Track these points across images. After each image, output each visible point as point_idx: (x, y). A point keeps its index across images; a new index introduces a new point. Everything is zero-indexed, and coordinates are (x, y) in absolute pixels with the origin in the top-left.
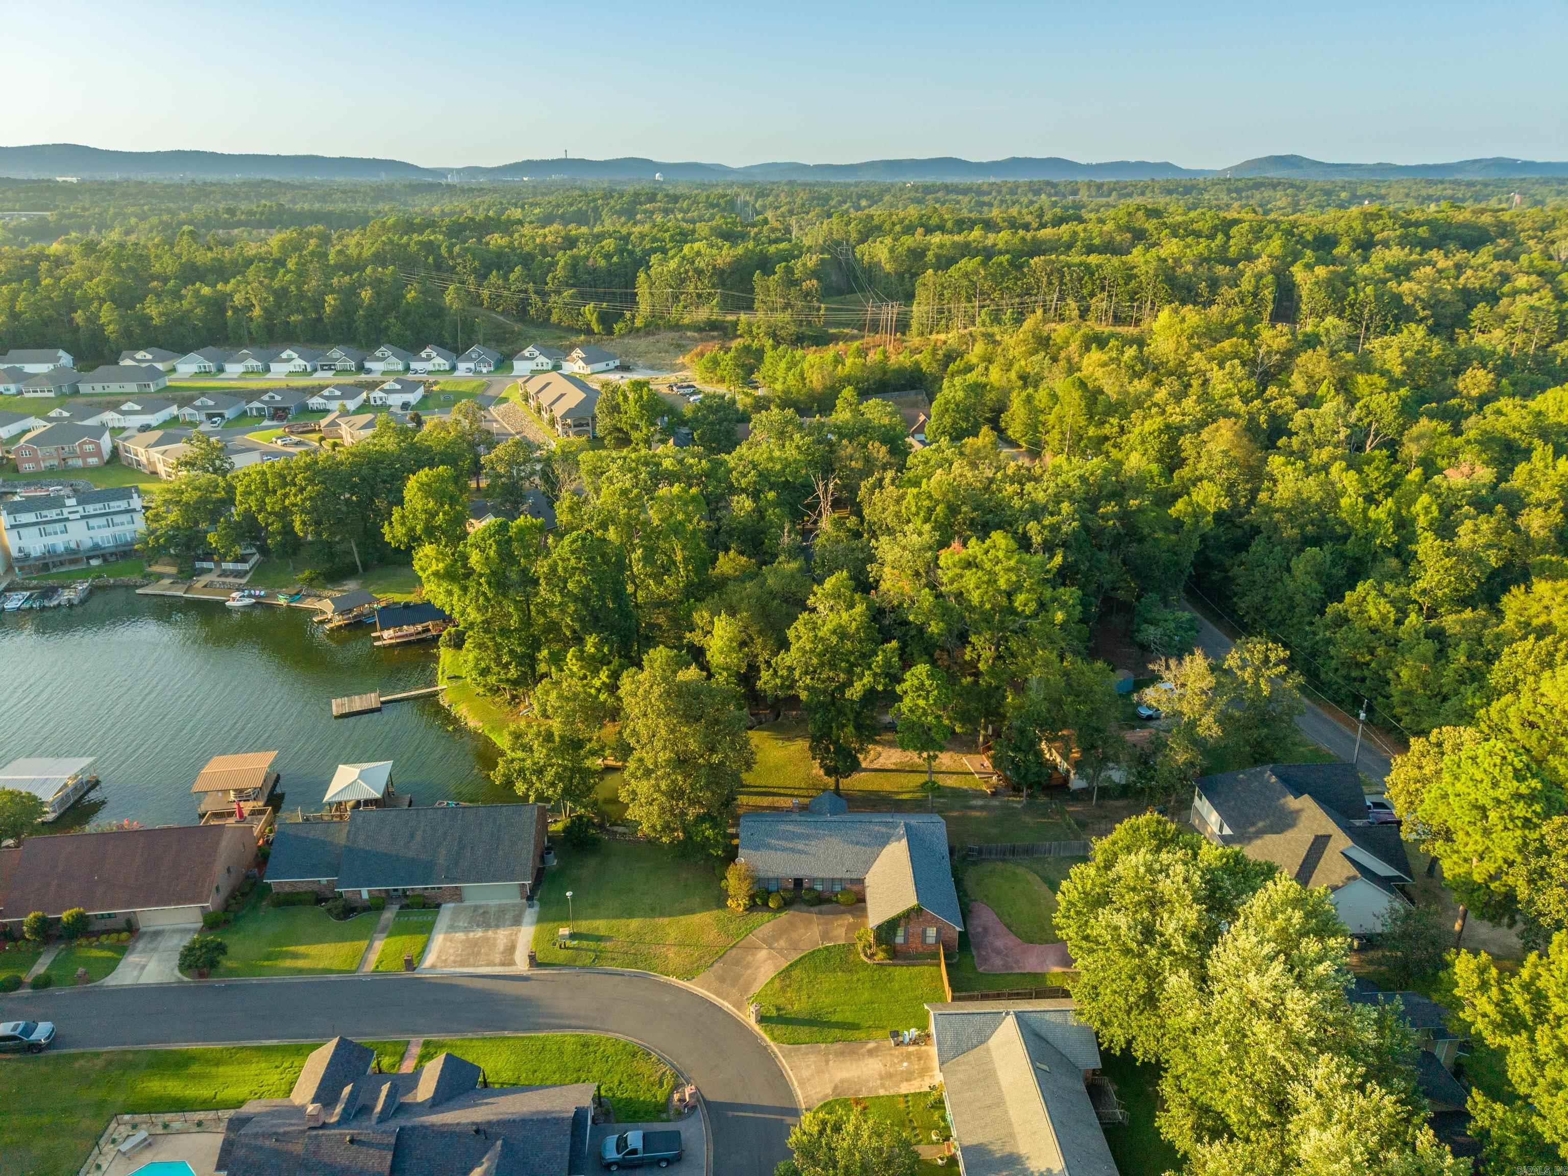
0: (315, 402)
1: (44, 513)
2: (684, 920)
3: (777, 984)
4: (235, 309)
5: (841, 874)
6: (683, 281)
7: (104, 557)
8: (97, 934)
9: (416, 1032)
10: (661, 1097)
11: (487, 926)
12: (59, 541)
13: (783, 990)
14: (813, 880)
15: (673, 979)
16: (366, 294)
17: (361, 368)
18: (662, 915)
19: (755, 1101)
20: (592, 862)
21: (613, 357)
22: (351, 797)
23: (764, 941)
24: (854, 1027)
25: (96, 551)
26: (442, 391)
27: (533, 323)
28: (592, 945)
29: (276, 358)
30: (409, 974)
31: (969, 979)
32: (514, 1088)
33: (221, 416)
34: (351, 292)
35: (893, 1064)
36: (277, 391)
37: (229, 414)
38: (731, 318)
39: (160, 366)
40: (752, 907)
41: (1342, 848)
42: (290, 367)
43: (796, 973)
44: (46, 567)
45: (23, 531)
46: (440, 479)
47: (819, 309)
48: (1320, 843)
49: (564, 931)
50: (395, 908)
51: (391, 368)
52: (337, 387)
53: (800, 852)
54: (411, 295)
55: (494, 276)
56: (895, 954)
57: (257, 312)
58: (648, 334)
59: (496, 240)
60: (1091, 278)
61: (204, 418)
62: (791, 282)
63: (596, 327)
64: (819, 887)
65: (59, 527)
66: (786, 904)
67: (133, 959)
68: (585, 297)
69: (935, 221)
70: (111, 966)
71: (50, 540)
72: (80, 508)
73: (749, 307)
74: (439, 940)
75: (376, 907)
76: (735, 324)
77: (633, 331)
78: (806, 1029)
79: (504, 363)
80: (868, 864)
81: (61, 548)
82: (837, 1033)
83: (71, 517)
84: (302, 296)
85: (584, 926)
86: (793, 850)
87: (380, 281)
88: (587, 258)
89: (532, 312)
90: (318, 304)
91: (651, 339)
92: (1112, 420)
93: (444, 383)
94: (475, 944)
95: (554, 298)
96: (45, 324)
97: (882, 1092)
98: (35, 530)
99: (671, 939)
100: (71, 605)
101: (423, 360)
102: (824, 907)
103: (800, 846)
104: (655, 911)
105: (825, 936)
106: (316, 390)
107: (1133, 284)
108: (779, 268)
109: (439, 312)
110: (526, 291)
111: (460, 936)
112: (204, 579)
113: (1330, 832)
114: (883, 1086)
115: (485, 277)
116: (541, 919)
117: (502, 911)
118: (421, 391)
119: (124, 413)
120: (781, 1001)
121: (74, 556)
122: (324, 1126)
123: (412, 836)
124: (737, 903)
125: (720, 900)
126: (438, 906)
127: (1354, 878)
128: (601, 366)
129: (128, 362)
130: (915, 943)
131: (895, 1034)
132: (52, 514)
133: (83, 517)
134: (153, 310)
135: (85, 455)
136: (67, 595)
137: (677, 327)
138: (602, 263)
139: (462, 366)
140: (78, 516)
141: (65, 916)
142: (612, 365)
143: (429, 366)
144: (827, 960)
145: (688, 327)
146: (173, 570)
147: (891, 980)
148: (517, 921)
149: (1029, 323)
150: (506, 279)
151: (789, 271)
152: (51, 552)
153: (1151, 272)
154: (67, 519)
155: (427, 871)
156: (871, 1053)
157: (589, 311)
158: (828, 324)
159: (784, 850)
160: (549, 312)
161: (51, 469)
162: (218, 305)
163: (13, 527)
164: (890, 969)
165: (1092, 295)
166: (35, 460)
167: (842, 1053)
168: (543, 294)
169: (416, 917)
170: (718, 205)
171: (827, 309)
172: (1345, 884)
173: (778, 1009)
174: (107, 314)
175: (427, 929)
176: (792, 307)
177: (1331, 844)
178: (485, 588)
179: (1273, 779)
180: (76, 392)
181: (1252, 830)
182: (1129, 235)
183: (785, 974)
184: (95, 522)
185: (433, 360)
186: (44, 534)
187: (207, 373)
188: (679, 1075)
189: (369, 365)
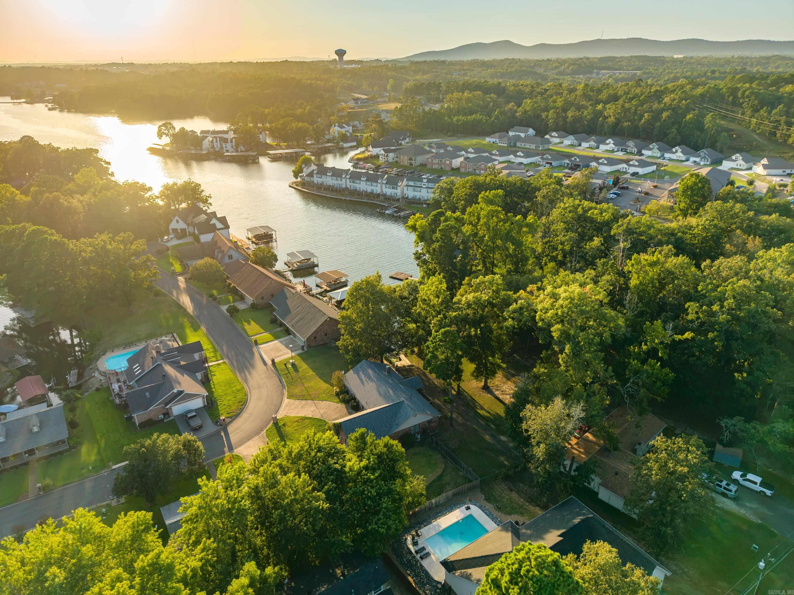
0: (593, 164)
1: (416, 183)
2: (321, 382)
3: (297, 419)
7: (428, 204)
11: (288, 346)
12: (418, 195)
13: (295, 422)
15: (286, 395)
17: (639, 153)
25: (426, 201)
26: (663, 170)
29: (604, 142)
30: (254, 345)
33: (551, 164)
37: (554, 163)
39: (555, 140)
40: (337, 394)
42: (606, 147)
45: (409, 188)
49: (294, 361)
50: (282, 329)
51: (655, 155)
52: (606, 159)
53: (363, 384)
54: (690, 116)
61: (544, 163)
65: (419, 189)
71: (415, 194)
72: (427, 184)
74: (274, 342)
75: (280, 325)
78: (277, 436)
81: (418, 197)
83: (424, 186)
84: (635, 113)
85: (300, 364)
90: (640, 117)
93: (673, 167)
94: (277, 349)
98: (412, 188)
99: (307, 385)
101: (674, 153)
106: (599, 159)
111: (279, 345)
117: (296, 346)
118: (654, 168)
119: (516, 156)
120: (288, 424)
123: (298, 307)
124: (336, 389)
129: (547, 137)
132: (418, 184)
133: (427, 187)
135: (481, 169)
139: (693, 159)
140: (425, 186)
143: (673, 156)
148: (293, 351)
152: (414, 198)
154: (422, 187)
163: (407, 185)
166: (465, 168)
173: (284, 425)
180: (514, 146)
184: (430, 190)
185: (678, 153)
186: (414, 191)
187: (572, 146)
188: (235, 416)
189: (644, 152)
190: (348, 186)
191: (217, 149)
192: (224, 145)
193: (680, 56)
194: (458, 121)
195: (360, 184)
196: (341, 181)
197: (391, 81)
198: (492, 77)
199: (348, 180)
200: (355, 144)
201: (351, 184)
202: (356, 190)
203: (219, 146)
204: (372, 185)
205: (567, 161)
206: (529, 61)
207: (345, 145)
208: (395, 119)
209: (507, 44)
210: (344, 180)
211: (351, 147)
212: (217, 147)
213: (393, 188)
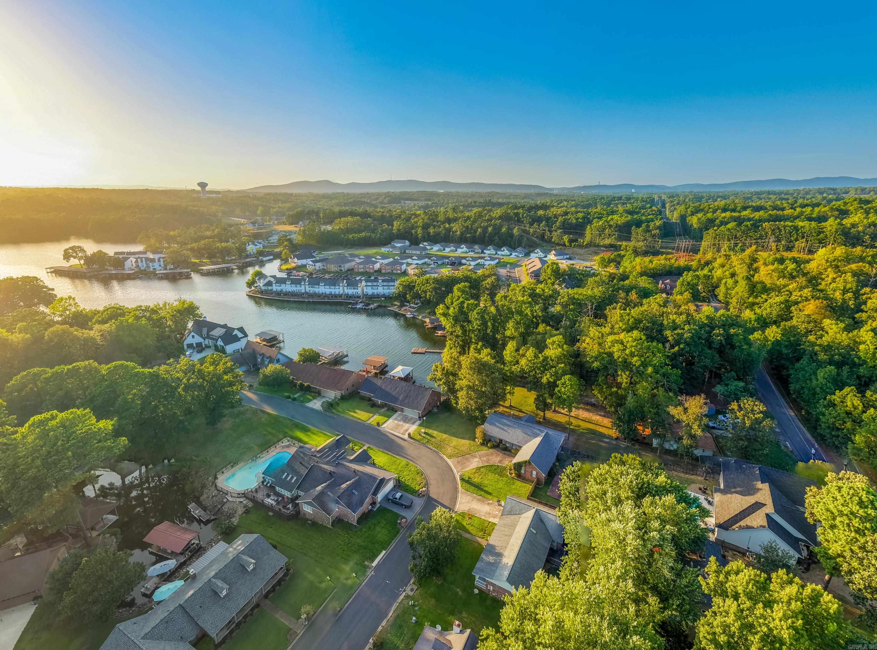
0: (464, 261)
1: (373, 283)
2: (460, 440)
3: (474, 471)
4: (453, 232)
5: (515, 443)
6: (604, 229)
7: (384, 298)
8: (312, 392)
9: (368, 443)
10: (417, 489)
11: (405, 421)
12: (375, 291)
13: (475, 473)
14: (506, 442)
15: (445, 456)
16: (490, 229)
17: (482, 252)
18: (455, 437)
19: (442, 502)
20: (447, 414)
21: (567, 254)
22: (398, 375)
23: (479, 456)
24: (490, 494)
25: (384, 296)
26: (504, 262)
27: (546, 241)
28: (429, 438)
29: (459, 247)
30: (377, 427)
31: (542, 495)
32: (380, 468)
34: (485, 229)
35: (493, 511)
36: (453, 257)
37: (439, 263)
38: (619, 243)
39: (428, 247)
40: (482, 444)
41: (767, 512)
42: (463, 250)
43: (482, 469)
44: (371, 298)
45: (368, 287)
46: (465, 287)
47: (658, 242)
48: (758, 506)
49: (423, 430)
50: (386, 409)
52: (471, 257)
53: (504, 430)
54: (504, 230)
55: (535, 225)
56: (519, 476)
57: (458, 233)
58: (586, 248)
59: (541, 212)
60: (796, 233)
61: (432, 263)
62: (648, 231)
63: (567, 244)
64: (508, 445)
65: (376, 287)
66: (494, 447)
67: (315, 401)
68: (565, 233)
69: (732, 207)
70: (310, 400)
71: (373, 291)
73: (629, 239)
74: (391, 421)
75: (382, 406)
76: (620, 246)
77: (581, 246)
78: (473, 488)
79: (527, 255)
80: (526, 442)
81: (375, 293)
82: (482, 493)
84: (472, 229)
85: (430, 431)
86: (503, 429)
87: (496, 225)
88: (569, 219)
89: (546, 237)
90: (476, 231)
91: (587, 250)
92: (762, 296)
93: (506, 259)
94: (399, 425)
95: (554, 233)
96: (406, 233)
97: (483, 517)
98: (370, 287)
99: (452, 445)
100: (371, 309)
101: (502, 251)
102: (507, 453)
103: (506, 428)
104: (454, 435)
105: (500, 462)
106: (465, 258)
107: (822, 236)
108: (644, 225)
109: (511, 236)
110: (545, 230)
111: (396, 422)
112: (405, 308)
113: (767, 503)
114: (485, 516)
115: (532, 225)
116: (420, 425)
117: (412, 419)
118: (497, 261)
119: (413, 259)
120: (471, 476)
121: (378, 296)
122: (315, 456)
123: (396, 389)
124: (479, 441)
125: (474, 439)
126: (396, 411)
127: (764, 527)
128: (562, 257)
129: (421, 245)
130: (528, 476)
131: (499, 501)
132: (375, 284)
134: (431, 230)
135: (397, 270)
136: (372, 306)
137: (598, 246)
138: (574, 221)
139: (514, 254)
141: (306, 384)
142: (565, 257)
143: (503, 253)
144: (495, 469)
145: (602, 246)
146: (399, 304)
147: (513, 484)
148: (413, 423)
149: (748, 251)
150: (539, 226)
151: (648, 226)
153: (834, 230)
155: (395, 399)
156: (488, 504)
157: (566, 238)
158: (661, 247)
159: (500, 428)
160: (552, 237)
161: (389, 273)
162: (449, 230)
164: (515, 481)
165: (797, 240)
166: (385, 269)
167: (479, 500)
168: (551, 231)
169: (389, 413)
170: (646, 201)
171: (662, 242)
172: (758, 527)
173: (469, 478)
174: (419, 231)
175: (389, 417)
176: (647, 240)
177: (764, 508)
178: (451, 320)
179: (758, 472)
180: (405, 252)
181: (733, 490)
182: (837, 213)
183: (479, 469)
184: (385, 288)
185: (505, 251)
186: (373, 289)
187: (440, 250)
188: (427, 485)
189: (485, 251)
190: (307, 291)
191: (143, 268)
192: (151, 264)
193: (442, 191)
194: (353, 237)
195: (319, 288)
196: (301, 287)
197: (260, 208)
198: (338, 205)
199: (307, 286)
200: (272, 257)
201: (310, 289)
202: (315, 293)
203: (145, 266)
205: (447, 260)
206: (355, 194)
207: (265, 259)
208: (300, 238)
209: (327, 183)
210: (303, 286)
211: (269, 260)
212: (143, 266)
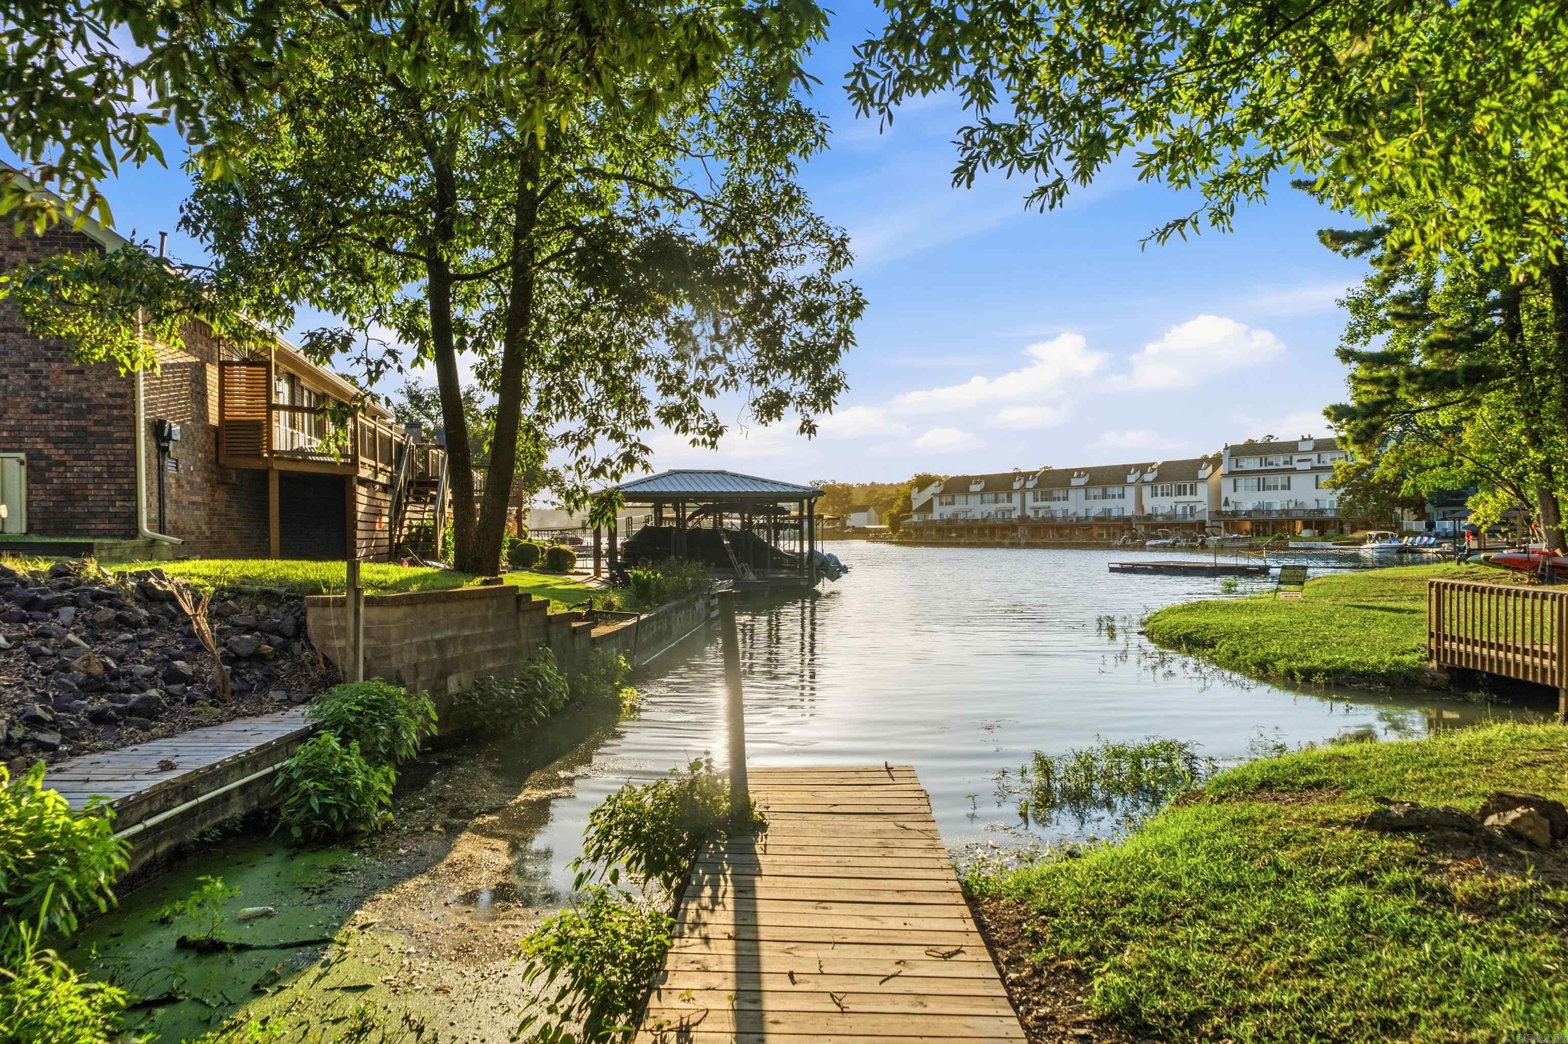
1: (1272, 458)
12: (1276, 500)
71: (1266, 498)
72: (1313, 456)
81: (1277, 509)
83: (1300, 467)
133: (1312, 469)
140: (1307, 466)
152: (1261, 515)
154: (1294, 470)
163: (1231, 473)
184: (1325, 478)
186: (1263, 487)
190: (1030, 513)
195: (1066, 498)
196: (1010, 499)
199: (1029, 496)
201: (1039, 504)
202: (1053, 518)
204: (1105, 496)
210: (1017, 498)
213: (1181, 491)
